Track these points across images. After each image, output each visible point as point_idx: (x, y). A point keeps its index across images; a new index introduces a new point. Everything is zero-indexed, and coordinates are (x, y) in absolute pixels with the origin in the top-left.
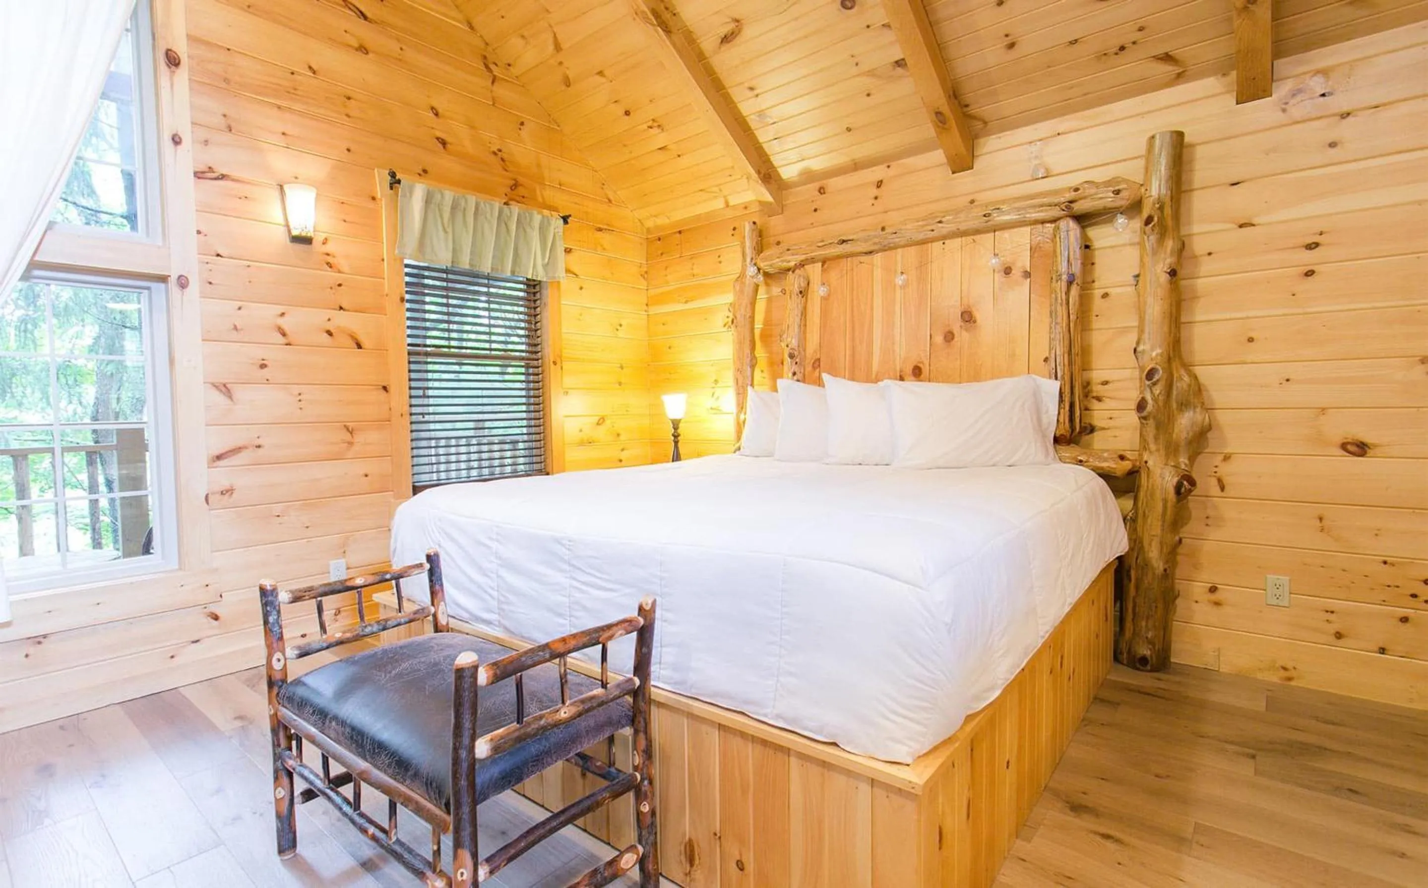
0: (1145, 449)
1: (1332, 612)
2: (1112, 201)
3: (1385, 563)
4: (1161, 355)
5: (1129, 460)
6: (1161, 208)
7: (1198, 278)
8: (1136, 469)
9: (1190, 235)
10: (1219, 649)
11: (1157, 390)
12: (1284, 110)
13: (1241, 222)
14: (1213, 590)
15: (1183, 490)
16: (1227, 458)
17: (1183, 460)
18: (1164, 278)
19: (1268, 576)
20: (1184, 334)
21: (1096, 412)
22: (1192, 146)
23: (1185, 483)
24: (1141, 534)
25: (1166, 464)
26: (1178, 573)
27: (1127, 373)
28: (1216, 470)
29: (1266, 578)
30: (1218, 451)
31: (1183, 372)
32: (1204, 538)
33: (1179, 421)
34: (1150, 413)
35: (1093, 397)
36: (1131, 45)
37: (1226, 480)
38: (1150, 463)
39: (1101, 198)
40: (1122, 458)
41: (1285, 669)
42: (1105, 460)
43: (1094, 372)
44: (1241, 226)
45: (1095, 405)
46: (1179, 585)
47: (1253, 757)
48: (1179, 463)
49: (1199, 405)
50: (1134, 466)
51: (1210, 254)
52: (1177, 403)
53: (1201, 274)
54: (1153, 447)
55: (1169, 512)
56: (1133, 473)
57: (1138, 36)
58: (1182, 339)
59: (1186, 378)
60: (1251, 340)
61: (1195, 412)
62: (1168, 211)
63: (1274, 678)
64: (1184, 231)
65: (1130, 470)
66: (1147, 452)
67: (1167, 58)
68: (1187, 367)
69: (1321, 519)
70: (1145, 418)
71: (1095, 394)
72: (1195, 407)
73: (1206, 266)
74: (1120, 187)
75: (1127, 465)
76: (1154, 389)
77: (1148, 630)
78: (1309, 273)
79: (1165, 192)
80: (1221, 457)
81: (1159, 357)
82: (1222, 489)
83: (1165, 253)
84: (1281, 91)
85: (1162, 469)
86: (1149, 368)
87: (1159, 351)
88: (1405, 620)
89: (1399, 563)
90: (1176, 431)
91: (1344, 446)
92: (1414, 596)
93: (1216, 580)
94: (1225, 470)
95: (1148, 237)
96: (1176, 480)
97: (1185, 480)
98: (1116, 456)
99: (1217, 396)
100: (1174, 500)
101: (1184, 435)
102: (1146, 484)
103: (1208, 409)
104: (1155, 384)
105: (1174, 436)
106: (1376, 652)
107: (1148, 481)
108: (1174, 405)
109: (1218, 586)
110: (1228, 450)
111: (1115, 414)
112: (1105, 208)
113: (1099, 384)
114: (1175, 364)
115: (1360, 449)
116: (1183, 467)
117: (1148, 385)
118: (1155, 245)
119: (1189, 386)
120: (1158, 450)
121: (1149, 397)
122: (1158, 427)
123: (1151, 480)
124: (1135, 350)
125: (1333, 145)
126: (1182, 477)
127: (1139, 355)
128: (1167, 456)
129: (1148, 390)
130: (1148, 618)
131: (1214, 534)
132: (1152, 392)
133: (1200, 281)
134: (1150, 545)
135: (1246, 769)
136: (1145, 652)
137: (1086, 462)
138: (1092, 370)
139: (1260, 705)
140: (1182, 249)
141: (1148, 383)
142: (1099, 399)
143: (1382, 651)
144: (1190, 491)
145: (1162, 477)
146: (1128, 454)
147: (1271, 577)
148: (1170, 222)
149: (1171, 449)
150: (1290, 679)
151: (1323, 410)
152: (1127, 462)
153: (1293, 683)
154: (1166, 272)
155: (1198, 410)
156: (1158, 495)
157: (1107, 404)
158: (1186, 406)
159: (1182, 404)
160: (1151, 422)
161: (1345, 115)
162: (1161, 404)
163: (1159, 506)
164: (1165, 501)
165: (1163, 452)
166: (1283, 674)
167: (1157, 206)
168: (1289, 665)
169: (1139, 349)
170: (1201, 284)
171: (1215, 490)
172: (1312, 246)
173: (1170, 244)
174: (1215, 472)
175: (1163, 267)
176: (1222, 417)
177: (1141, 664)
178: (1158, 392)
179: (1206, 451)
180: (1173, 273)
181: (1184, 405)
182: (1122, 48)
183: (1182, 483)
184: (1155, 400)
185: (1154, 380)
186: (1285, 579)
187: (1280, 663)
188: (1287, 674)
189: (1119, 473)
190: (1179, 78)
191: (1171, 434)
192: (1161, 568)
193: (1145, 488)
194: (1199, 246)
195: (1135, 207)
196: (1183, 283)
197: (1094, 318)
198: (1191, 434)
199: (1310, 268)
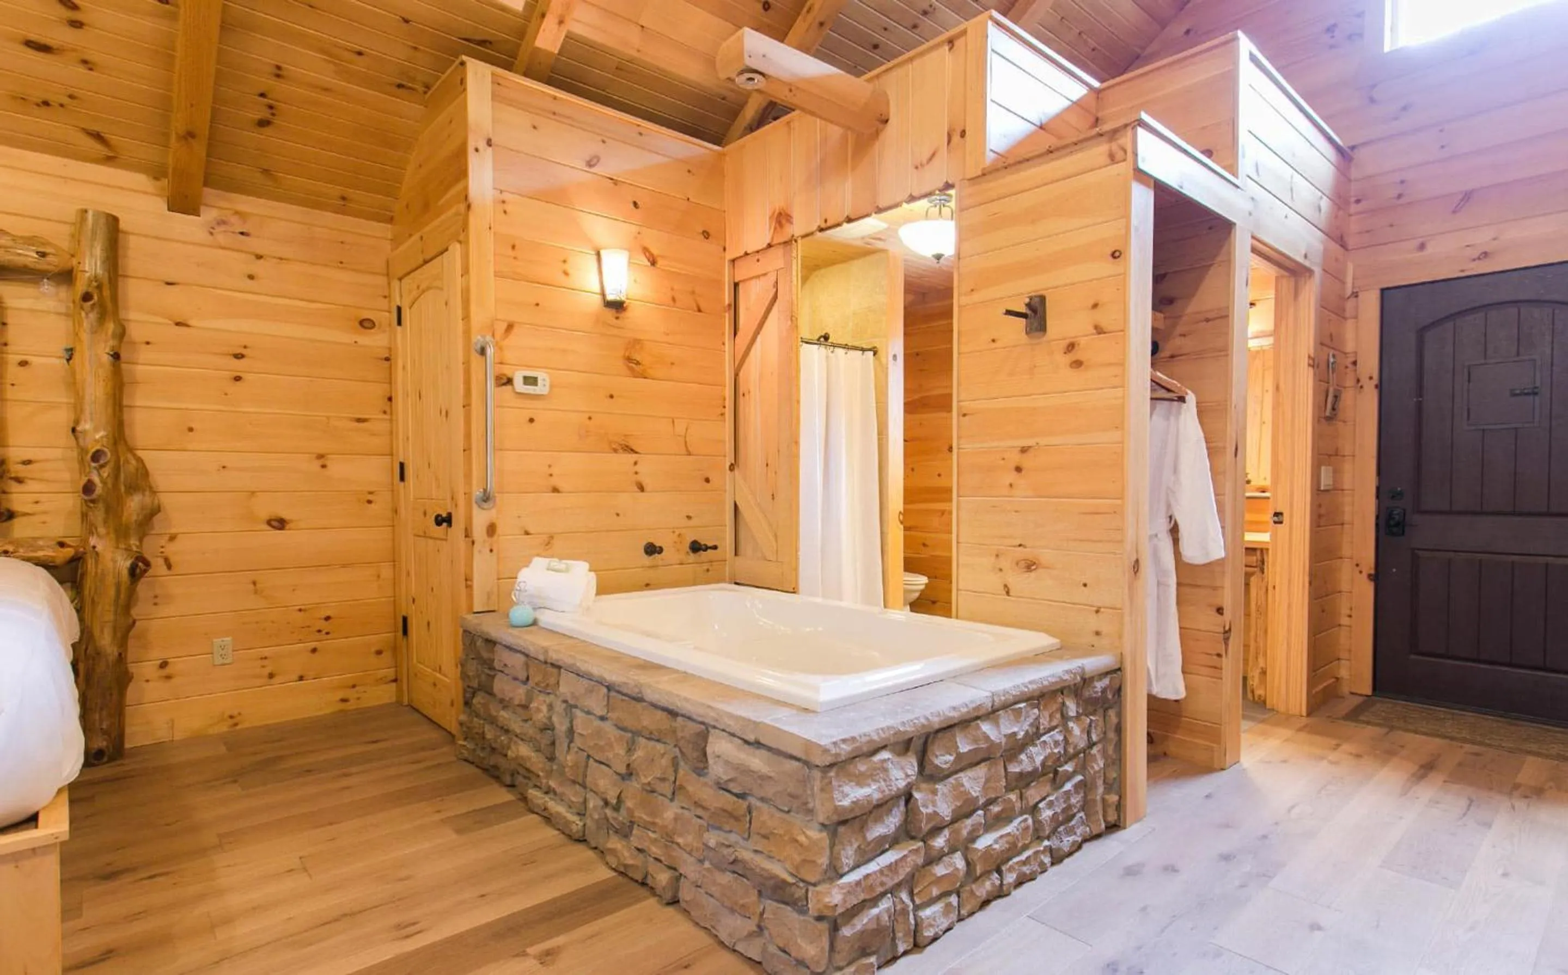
0: (91, 533)
1: (266, 658)
2: (35, 262)
3: (300, 610)
4: (106, 436)
5: (69, 546)
6: (99, 287)
7: (137, 364)
8: (79, 556)
9: (128, 320)
10: (172, 721)
11: (105, 472)
12: (211, 234)
13: (178, 320)
14: (164, 665)
15: (138, 571)
16: (172, 538)
17: (134, 542)
18: (106, 359)
19: (215, 640)
20: (126, 416)
21: (15, 495)
22: (126, 233)
23: (140, 564)
24: (89, 624)
25: (117, 548)
26: (130, 657)
27: (58, 453)
28: (162, 550)
29: (212, 642)
30: (163, 532)
31: (129, 456)
32: (152, 617)
33: (128, 505)
34: (100, 496)
35: (11, 478)
36: (56, 105)
37: (173, 560)
38: (99, 548)
39: (20, 255)
40: (62, 545)
41: (231, 717)
42: (41, 548)
43: (11, 449)
44: (178, 324)
45: (14, 487)
46: (132, 668)
47: (235, 781)
48: (130, 546)
49: (148, 489)
50: (76, 553)
51: (148, 343)
52: (125, 486)
53: (140, 361)
54: (102, 530)
55: (122, 596)
56: (77, 560)
57: (66, 100)
58: (126, 423)
59: (133, 462)
60: (191, 430)
61: (144, 495)
62: (106, 293)
63: (224, 728)
64: (122, 314)
65: (73, 557)
66: (95, 536)
67: (98, 137)
68: (131, 450)
69: (254, 583)
70: (93, 501)
71: (13, 475)
72: (144, 491)
73: (145, 354)
74: (48, 250)
75: (69, 552)
76: (101, 472)
77: (101, 720)
78: (238, 379)
79: (101, 272)
80: (167, 537)
81: (105, 439)
82: (169, 567)
83: (106, 334)
84: (209, 215)
85: (113, 552)
86: (94, 450)
87: (102, 433)
88: (314, 650)
89: (310, 609)
90: (125, 514)
91: (269, 523)
92: (319, 631)
93: (164, 655)
94: (171, 549)
95: (87, 314)
96: (128, 563)
97: (139, 561)
98: (54, 543)
99: (159, 479)
100: (129, 583)
101: (134, 518)
102: (94, 570)
103: (154, 492)
104: (102, 466)
105: (124, 519)
106: (296, 681)
107: (96, 567)
108: (123, 489)
109: (169, 660)
110: (173, 531)
111: (42, 497)
112: (25, 267)
113: (18, 463)
114: (121, 448)
115: (280, 524)
116: (135, 549)
117: (95, 468)
118: (95, 324)
119: (137, 470)
120: (108, 533)
121: (96, 479)
122: (108, 510)
123: (100, 567)
124: (74, 430)
125: (251, 277)
126: (137, 558)
127: (77, 434)
128: (118, 540)
129: (95, 472)
130: (102, 709)
131: (164, 611)
132: (99, 475)
133: (139, 367)
134: (102, 631)
135: (234, 790)
136: (100, 744)
137: (12, 553)
138: (8, 446)
139: (223, 749)
140: (121, 334)
141: (93, 465)
142: (19, 480)
143: (301, 678)
144: (145, 571)
145: (114, 561)
146: (67, 541)
147: (217, 641)
148: (109, 305)
149: (121, 533)
150: (236, 725)
151: (253, 493)
152: (69, 549)
153: (238, 727)
154: (108, 354)
155: (147, 493)
156: (110, 580)
157: (31, 486)
158: (135, 490)
159: (130, 487)
160: (101, 505)
161: (259, 257)
162: (110, 485)
163: (112, 592)
164: (118, 585)
165: (112, 536)
166: (231, 722)
167: (95, 284)
168: (235, 713)
169: (79, 428)
170: (140, 370)
171: (163, 570)
172: (239, 356)
173: (111, 327)
174: (162, 552)
175: (105, 349)
176: (165, 500)
177: (96, 759)
178: (105, 475)
179: (153, 532)
180: (116, 356)
181: (133, 488)
182: (46, 103)
183: (137, 565)
184: (104, 482)
185: (102, 462)
186: (228, 639)
187: (228, 713)
188: (234, 721)
189: (59, 561)
190: (109, 160)
191: (121, 517)
192: (116, 654)
193: (93, 574)
194: (136, 332)
195: (66, 276)
196: (124, 366)
197: (9, 387)
198: (141, 517)
199: (238, 374)
